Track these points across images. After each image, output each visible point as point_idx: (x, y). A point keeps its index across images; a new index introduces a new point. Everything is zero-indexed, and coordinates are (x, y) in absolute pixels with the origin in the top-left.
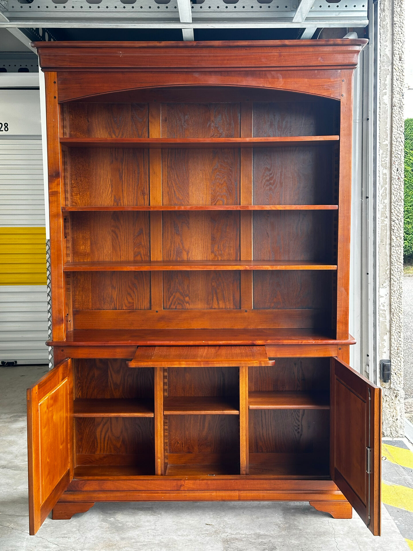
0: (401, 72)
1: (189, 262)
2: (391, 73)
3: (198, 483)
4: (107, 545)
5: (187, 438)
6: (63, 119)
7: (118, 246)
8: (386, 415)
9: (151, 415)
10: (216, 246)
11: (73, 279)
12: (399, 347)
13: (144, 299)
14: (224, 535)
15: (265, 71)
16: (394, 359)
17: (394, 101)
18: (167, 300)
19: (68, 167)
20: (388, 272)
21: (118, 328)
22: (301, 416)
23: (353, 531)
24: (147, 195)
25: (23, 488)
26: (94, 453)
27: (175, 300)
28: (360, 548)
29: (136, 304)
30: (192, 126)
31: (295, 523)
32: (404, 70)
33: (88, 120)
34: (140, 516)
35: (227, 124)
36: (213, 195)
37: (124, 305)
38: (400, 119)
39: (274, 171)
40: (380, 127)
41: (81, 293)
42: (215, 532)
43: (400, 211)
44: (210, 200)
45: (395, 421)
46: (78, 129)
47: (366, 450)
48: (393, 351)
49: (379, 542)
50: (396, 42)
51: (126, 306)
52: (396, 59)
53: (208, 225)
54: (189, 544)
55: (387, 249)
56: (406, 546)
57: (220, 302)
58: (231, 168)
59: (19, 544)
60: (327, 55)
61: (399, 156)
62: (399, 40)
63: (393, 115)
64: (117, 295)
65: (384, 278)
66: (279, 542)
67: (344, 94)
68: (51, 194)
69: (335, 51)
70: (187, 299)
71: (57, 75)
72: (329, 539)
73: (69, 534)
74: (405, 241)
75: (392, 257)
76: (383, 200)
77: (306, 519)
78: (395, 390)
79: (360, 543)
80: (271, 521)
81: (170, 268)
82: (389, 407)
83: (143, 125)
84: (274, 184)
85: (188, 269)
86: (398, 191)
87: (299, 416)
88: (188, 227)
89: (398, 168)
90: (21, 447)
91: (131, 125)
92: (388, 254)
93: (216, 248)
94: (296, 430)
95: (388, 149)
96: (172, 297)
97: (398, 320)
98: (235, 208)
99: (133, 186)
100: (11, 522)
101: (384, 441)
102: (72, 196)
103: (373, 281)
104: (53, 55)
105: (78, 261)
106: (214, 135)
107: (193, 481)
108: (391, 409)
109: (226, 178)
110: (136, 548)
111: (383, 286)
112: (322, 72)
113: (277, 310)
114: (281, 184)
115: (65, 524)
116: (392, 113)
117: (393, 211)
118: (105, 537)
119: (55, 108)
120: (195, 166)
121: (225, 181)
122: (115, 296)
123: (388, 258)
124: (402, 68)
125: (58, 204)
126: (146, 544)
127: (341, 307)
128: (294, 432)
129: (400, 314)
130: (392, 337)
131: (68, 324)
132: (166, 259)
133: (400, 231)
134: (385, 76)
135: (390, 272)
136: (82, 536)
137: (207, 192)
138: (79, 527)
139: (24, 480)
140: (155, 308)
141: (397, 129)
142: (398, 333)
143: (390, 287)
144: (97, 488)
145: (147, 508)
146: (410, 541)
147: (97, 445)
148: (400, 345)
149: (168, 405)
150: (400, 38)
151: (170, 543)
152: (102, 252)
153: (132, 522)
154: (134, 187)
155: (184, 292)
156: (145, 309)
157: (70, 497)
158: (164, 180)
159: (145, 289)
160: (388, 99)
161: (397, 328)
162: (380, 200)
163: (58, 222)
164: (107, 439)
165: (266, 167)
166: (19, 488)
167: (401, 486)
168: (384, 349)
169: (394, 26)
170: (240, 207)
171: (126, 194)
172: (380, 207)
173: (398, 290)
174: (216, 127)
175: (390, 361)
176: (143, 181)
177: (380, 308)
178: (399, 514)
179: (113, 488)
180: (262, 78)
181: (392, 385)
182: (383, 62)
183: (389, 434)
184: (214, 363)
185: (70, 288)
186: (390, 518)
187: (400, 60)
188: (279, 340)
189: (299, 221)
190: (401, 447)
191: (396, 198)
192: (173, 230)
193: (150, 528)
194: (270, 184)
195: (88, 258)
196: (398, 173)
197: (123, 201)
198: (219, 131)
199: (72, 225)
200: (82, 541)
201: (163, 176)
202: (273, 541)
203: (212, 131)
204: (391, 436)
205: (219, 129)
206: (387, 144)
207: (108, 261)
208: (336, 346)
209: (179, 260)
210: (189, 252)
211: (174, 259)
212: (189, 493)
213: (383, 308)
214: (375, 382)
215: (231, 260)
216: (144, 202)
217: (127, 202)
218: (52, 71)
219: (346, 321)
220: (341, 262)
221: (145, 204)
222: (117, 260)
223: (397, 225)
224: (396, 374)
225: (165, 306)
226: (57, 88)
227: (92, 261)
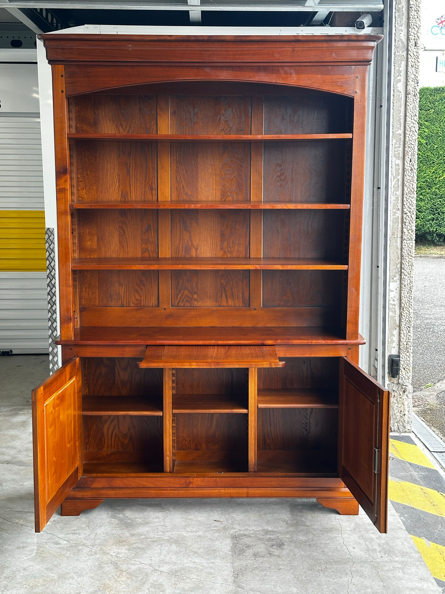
0: (416, 58)
1: (198, 260)
2: (406, 59)
3: (207, 480)
4: (117, 542)
5: (195, 435)
6: (69, 111)
7: (125, 242)
8: (394, 411)
9: (160, 414)
10: (226, 243)
11: (79, 275)
12: (408, 342)
13: (151, 296)
14: (232, 531)
15: (278, 66)
16: (403, 354)
17: (408, 88)
18: (176, 298)
19: (75, 161)
20: (399, 266)
21: (125, 325)
22: (309, 414)
23: (360, 527)
24: (155, 190)
25: (29, 484)
26: (101, 449)
27: (183, 297)
28: (366, 544)
29: (143, 301)
30: (202, 119)
31: (303, 519)
32: (419, 56)
33: (94, 112)
34: (148, 512)
35: (238, 118)
36: (222, 191)
37: (131, 302)
38: (414, 108)
39: (285, 167)
40: (393, 116)
41: (88, 289)
42: (224, 528)
43: (412, 204)
44: (220, 195)
45: (403, 417)
46: (85, 121)
47: (373, 451)
48: (402, 346)
49: (385, 538)
50: (412, 26)
51: (133, 303)
52: (412, 45)
53: (217, 222)
54: (198, 540)
55: (398, 242)
56: (411, 543)
57: (229, 300)
58: (241, 162)
59: (29, 541)
60: (341, 50)
61: (412, 146)
62: (415, 24)
63: (407, 103)
64: (124, 293)
65: (395, 272)
66: (287, 538)
67: (358, 91)
68: (58, 191)
69: (350, 47)
70: (195, 296)
71: (65, 68)
72: (336, 535)
73: (79, 530)
74: (417, 220)
75: (403, 250)
76: (395, 191)
77: (313, 515)
78: (403, 385)
79: (367, 539)
80: (279, 517)
81: (180, 267)
82: (397, 402)
83: (151, 118)
84: (285, 180)
85: (198, 268)
86: (411, 183)
87: (307, 414)
88: (197, 224)
89: (411, 159)
90: (24, 441)
91: (138, 117)
92: (399, 247)
93: (225, 245)
94: (304, 428)
95: (402, 139)
96: (180, 295)
97: (408, 315)
98: (246, 206)
99: (141, 182)
100: (20, 518)
101: (391, 436)
102: (78, 190)
103: (383, 275)
104: (61, 47)
105: (84, 257)
106: (224, 129)
107: (202, 478)
108: (399, 405)
109: (236, 174)
110: (146, 544)
111: (393, 280)
112: (336, 68)
113: (286, 308)
114: (292, 180)
115: (74, 520)
116: (406, 101)
117: (405, 203)
118: (115, 533)
119: (62, 102)
120: (204, 160)
121: (235, 177)
122: (122, 293)
123: (399, 251)
124: (417, 54)
125: (66, 201)
126: (156, 540)
127: (351, 307)
128: (302, 429)
129: (410, 309)
130: (401, 332)
131: (75, 321)
132: (174, 256)
133: (412, 224)
134: (400, 62)
135: (401, 266)
136: (92, 532)
137: (217, 188)
138: (89, 523)
139: (30, 476)
140: (163, 305)
141: (411, 118)
142: (408, 328)
143: (401, 281)
144: (106, 485)
145: (155, 504)
146: (415, 537)
147: (104, 442)
148: (409, 340)
149: (177, 402)
150: (416, 22)
151: (180, 540)
152: (109, 248)
153: (140, 518)
155: (192, 289)
156: (152, 307)
157: (79, 494)
158: (173, 175)
159: (153, 285)
160: (402, 86)
161: (407, 323)
162: (392, 191)
163: (66, 220)
164: (114, 436)
165: (277, 163)
166: (25, 484)
167: (407, 482)
168: (393, 344)
169: (410, 10)
170: (251, 206)
171: (133, 189)
172: (391, 199)
173: (408, 284)
174: (226, 121)
175: (399, 356)
176: (151, 176)
177: (390, 302)
178: (405, 510)
179: (121, 485)
180: (275, 74)
181: (400, 381)
182: (398, 47)
183: (397, 429)
184: (224, 365)
185: (76, 285)
186: (396, 514)
187: (416, 46)
188: (289, 339)
189: (310, 217)
190: (408, 443)
191: (409, 190)
192: (182, 226)
193: (159, 524)
194: (281, 180)
195: (94, 255)
196: (411, 164)
197: (131, 196)
198: (229, 125)
199: (79, 220)
200: (93, 537)
201: (171, 170)
202: (281, 537)
203: (222, 125)
204: (398, 431)
205: (229, 122)
206: (401, 133)
207: (115, 258)
208: (346, 346)
209: (188, 258)
210: (198, 249)
211: (182, 256)
212: (198, 490)
213: (392, 303)
214: (384, 378)
215: (241, 258)
216: (152, 197)
217: (135, 197)
218: (59, 64)
219: (356, 321)
220: (352, 262)
221: (153, 200)
222: (124, 257)
223: (409, 217)
224: (404, 369)
225: (173, 304)
226: (64, 82)
227: (99, 257)
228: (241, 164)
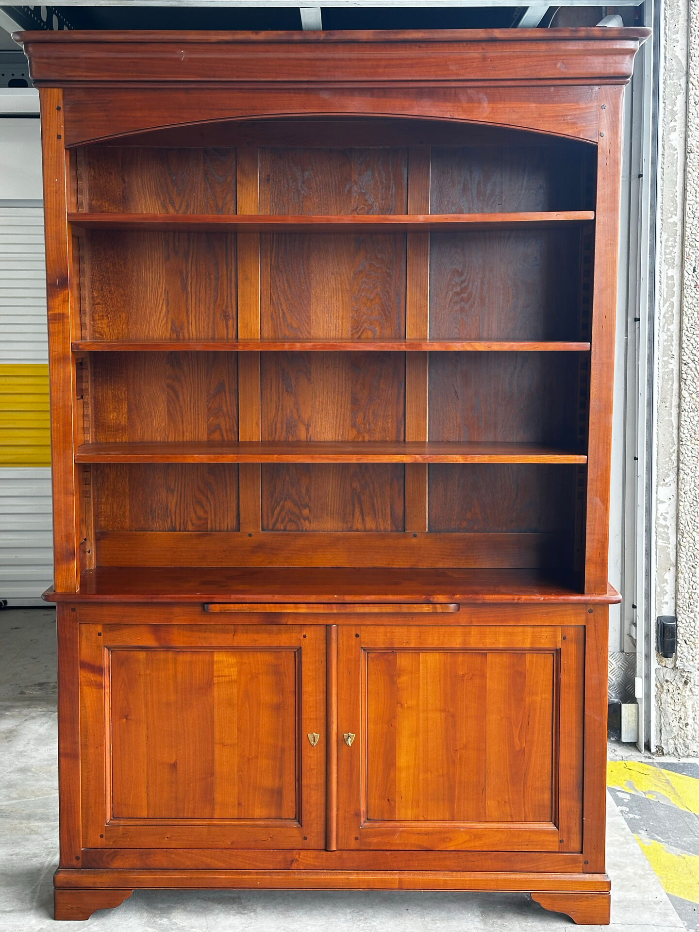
1: (310, 446)
2: (684, 91)
3: (324, 857)
6: (76, 178)
7: (179, 414)
8: (667, 717)
10: (361, 415)
11: (95, 474)
12: (693, 594)
13: (226, 512)
15: (455, 88)
16: (682, 615)
17: (689, 143)
18: (270, 514)
19: (87, 267)
20: (674, 457)
21: (178, 565)
24: (233, 319)
27: (283, 514)
29: (211, 521)
30: (317, 191)
33: (123, 180)
35: (382, 188)
36: (355, 320)
37: (189, 523)
39: (468, 277)
40: (662, 192)
41: (111, 499)
43: (697, 346)
44: (350, 328)
45: (684, 728)
46: (105, 196)
48: (681, 601)
50: (695, 34)
51: (192, 524)
52: (695, 65)
53: (345, 377)
55: (673, 414)
57: (367, 519)
58: (390, 269)
60: (573, 57)
61: (697, 244)
63: (688, 169)
64: (177, 505)
65: (667, 468)
67: (604, 133)
68: (51, 320)
69: (589, 50)
70: (306, 512)
71: (64, 95)
75: (682, 429)
76: (666, 325)
78: (684, 671)
80: (460, 928)
81: (275, 459)
82: (672, 702)
83: (225, 189)
84: (468, 300)
85: (308, 461)
86: (695, 309)
88: (309, 380)
89: (695, 267)
91: (203, 188)
92: (675, 424)
93: (360, 419)
95: (678, 232)
96: (278, 509)
97: (692, 545)
98: (395, 346)
99: (207, 303)
101: (663, 764)
102: (94, 320)
103: (646, 474)
104: (56, 56)
105: (104, 441)
106: (357, 208)
107: (314, 853)
108: (677, 706)
109: (379, 290)
111: (665, 483)
112: (563, 90)
113: (472, 534)
114: (482, 299)
115: (78, 930)
116: (685, 164)
117: (684, 346)
119: (59, 157)
120: (322, 266)
121: (377, 294)
122: (172, 506)
123: (675, 431)
125: (65, 338)
127: (594, 534)
129: (694, 534)
130: (680, 575)
131: (85, 557)
132: (267, 438)
133: (697, 383)
134: (674, 97)
135: (678, 456)
137: (344, 314)
140: (247, 528)
141: (694, 194)
142: (692, 568)
143: (678, 484)
144: (138, 863)
145: (230, 898)
148: (694, 591)
152: (150, 424)
153: (201, 928)
154: (209, 304)
155: (299, 498)
156: (227, 531)
157: (88, 880)
158: (265, 293)
159: (228, 492)
160: (678, 138)
161: (690, 560)
162: (661, 325)
163: (65, 371)
165: (455, 268)
168: (665, 597)
169: (691, 5)
170: (405, 345)
171: (193, 319)
172: (660, 338)
173: (692, 490)
174: (361, 193)
175: (675, 619)
176: (225, 294)
177: (657, 522)
178: (696, 915)
179: (166, 864)
180: (449, 102)
181: (678, 663)
182: (671, 71)
183: (672, 750)
185: (89, 491)
186: (681, 923)
188: (477, 593)
189: (515, 368)
191: (692, 322)
192: (281, 384)
194: (462, 300)
195: (122, 436)
196: (695, 276)
197: (188, 330)
198: (366, 201)
199: (95, 374)
201: (262, 284)
203: (355, 202)
204: (675, 754)
205: (367, 196)
206: (676, 221)
207: (160, 442)
208: (585, 606)
209: (292, 442)
210: (310, 426)
211: (282, 439)
212: (308, 874)
213: (664, 523)
214: (648, 657)
215: (389, 442)
216: (227, 332)
217: (196, 330)
218: (54, 88)
219: (603, 560)
220: (595, 450)
221: (230, 336)
222: (176, 440)
223: (692, 371)
224: (686, 642)
225: (265, 525)
226: (62, 119)
227: (131, 441)
228: (388, 271)
